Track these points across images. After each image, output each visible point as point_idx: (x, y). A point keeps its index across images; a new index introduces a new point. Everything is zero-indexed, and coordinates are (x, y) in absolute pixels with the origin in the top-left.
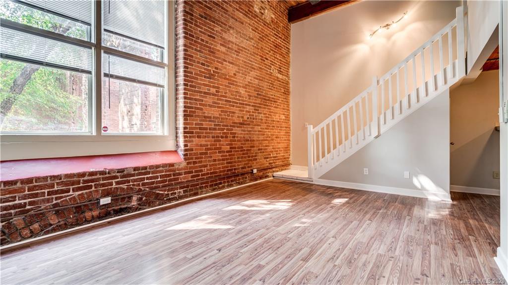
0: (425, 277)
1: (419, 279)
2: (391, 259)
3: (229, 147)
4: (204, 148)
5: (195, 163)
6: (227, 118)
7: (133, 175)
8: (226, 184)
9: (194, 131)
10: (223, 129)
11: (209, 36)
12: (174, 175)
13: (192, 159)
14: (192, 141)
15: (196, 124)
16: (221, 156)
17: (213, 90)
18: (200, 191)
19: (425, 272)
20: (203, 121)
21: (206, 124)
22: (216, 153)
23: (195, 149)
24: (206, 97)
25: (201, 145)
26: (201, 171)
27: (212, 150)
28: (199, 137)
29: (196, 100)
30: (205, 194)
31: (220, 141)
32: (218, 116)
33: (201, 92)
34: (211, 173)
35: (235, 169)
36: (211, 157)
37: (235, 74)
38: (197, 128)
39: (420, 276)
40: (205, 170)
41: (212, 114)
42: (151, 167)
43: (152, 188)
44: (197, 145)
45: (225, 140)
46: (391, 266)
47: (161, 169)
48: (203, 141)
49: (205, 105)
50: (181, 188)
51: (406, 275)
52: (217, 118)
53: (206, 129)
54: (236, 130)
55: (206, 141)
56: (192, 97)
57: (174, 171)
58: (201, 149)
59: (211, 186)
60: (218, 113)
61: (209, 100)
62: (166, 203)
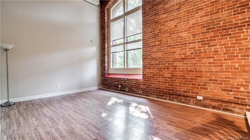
0: (35, 129)
1: (37, 127)
2: (53, 126)
3: (170, 75)
4: (152, 74)
5: (147, 81)
6: (169, 57)
7: (126, 81)
8: (168, 98)
9: (147, 66)
10: (165, 64)
11: (155, 15)
12: (138, 84)
13: (146, 79)
14: (146, 71)
15: (147, 63)
16: (164, 80)
17: (157, 43)
18: (150, 95)
19: (36, 130)
20: (151, 60)
21: (153, 62)
22: (160, 77)
23: (147, 74)
24: (153, 48)
25: (150, 73)
26: (151, 85)
27: (157, 76)
28: (149, 69)
29: (148, 51)
30: (153, 98)
31: (163, 71)
32: (161, 57)
33: (150, 46)
34: (157, 88)
35: (176, 91)
36: (157, 79)
37: (175, 26)
38: (148, 64)
39: (37, 128)
40: (153, 86)
41: (157, 56)
42: (131, 79)
43: (131, 87)
44: (148, 73)
45: (167, 70)
46: (50, 124)
47: (134, 81)
48: (151, 71)
49: (153, 52)
50: (141, 90)
51: (42, 125)
52: (160, 58)
53: (153, 64)
54: (177, 64)
55: (153, 71)
56: (146, 50)
57: (139, 82)
58: (150, 75)
59: (156, 95)
60: (161, 55)
61: (155, 49)
62: (135, 94)
